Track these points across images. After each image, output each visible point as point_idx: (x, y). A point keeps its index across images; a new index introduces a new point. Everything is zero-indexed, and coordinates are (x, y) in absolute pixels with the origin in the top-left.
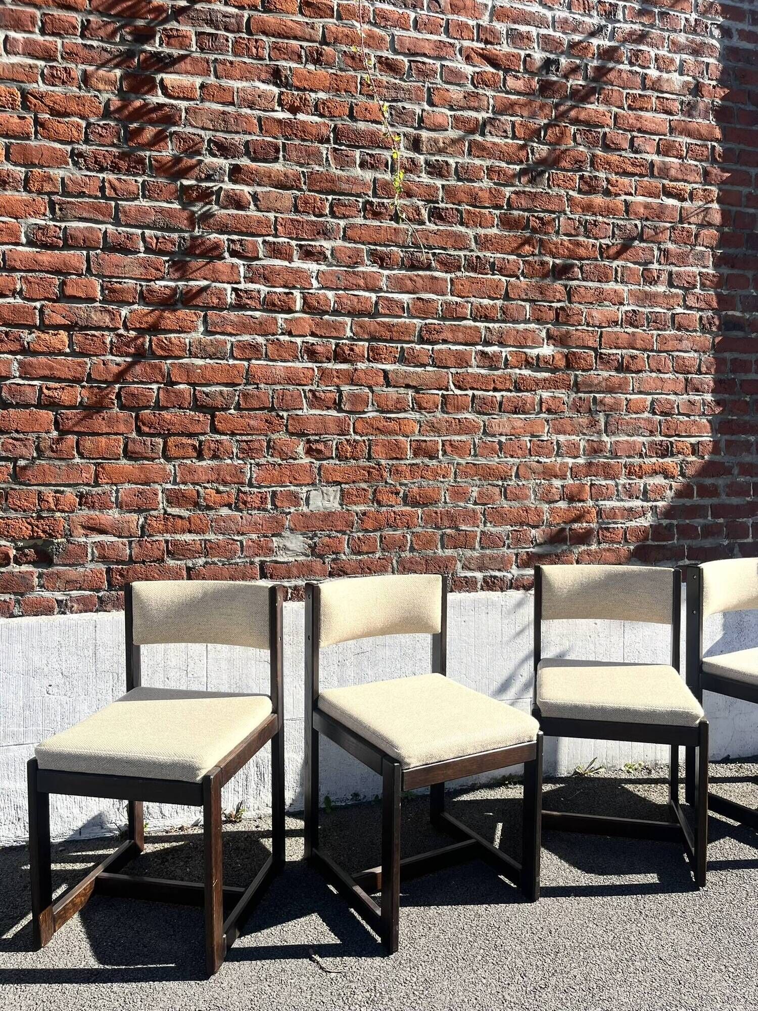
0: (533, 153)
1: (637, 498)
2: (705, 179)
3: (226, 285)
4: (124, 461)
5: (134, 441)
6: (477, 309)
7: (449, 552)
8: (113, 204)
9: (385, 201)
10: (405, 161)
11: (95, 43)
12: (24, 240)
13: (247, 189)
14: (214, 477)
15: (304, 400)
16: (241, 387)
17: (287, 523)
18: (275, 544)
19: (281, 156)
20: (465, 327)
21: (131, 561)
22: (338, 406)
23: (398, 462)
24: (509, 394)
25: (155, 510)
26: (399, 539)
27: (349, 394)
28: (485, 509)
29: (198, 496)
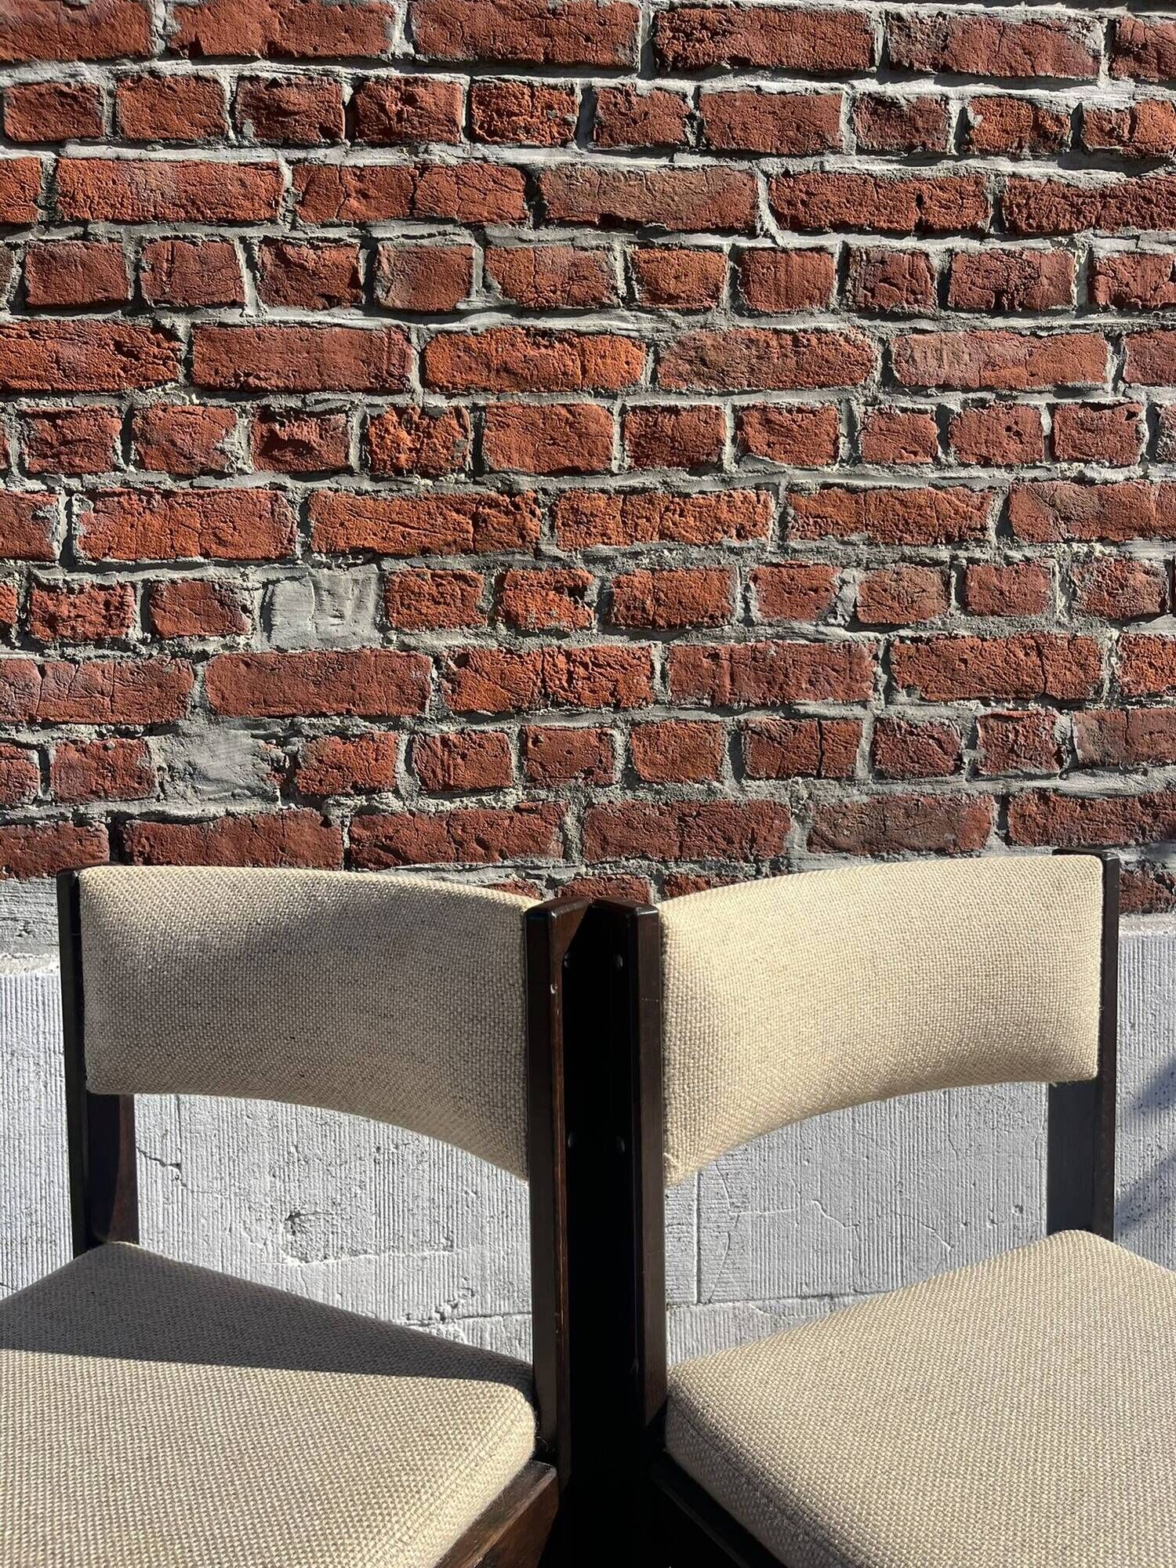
7: (761, 790)
15: (246, 275)
16: (30, 236)
17: (197, 689)
18: (158, 760)
20: (812, 14)
22: (364, 294)
23: (578, 483)
24: (974, 245)
26: (587, 743)
27: (402, 253)
28: (889, 644)
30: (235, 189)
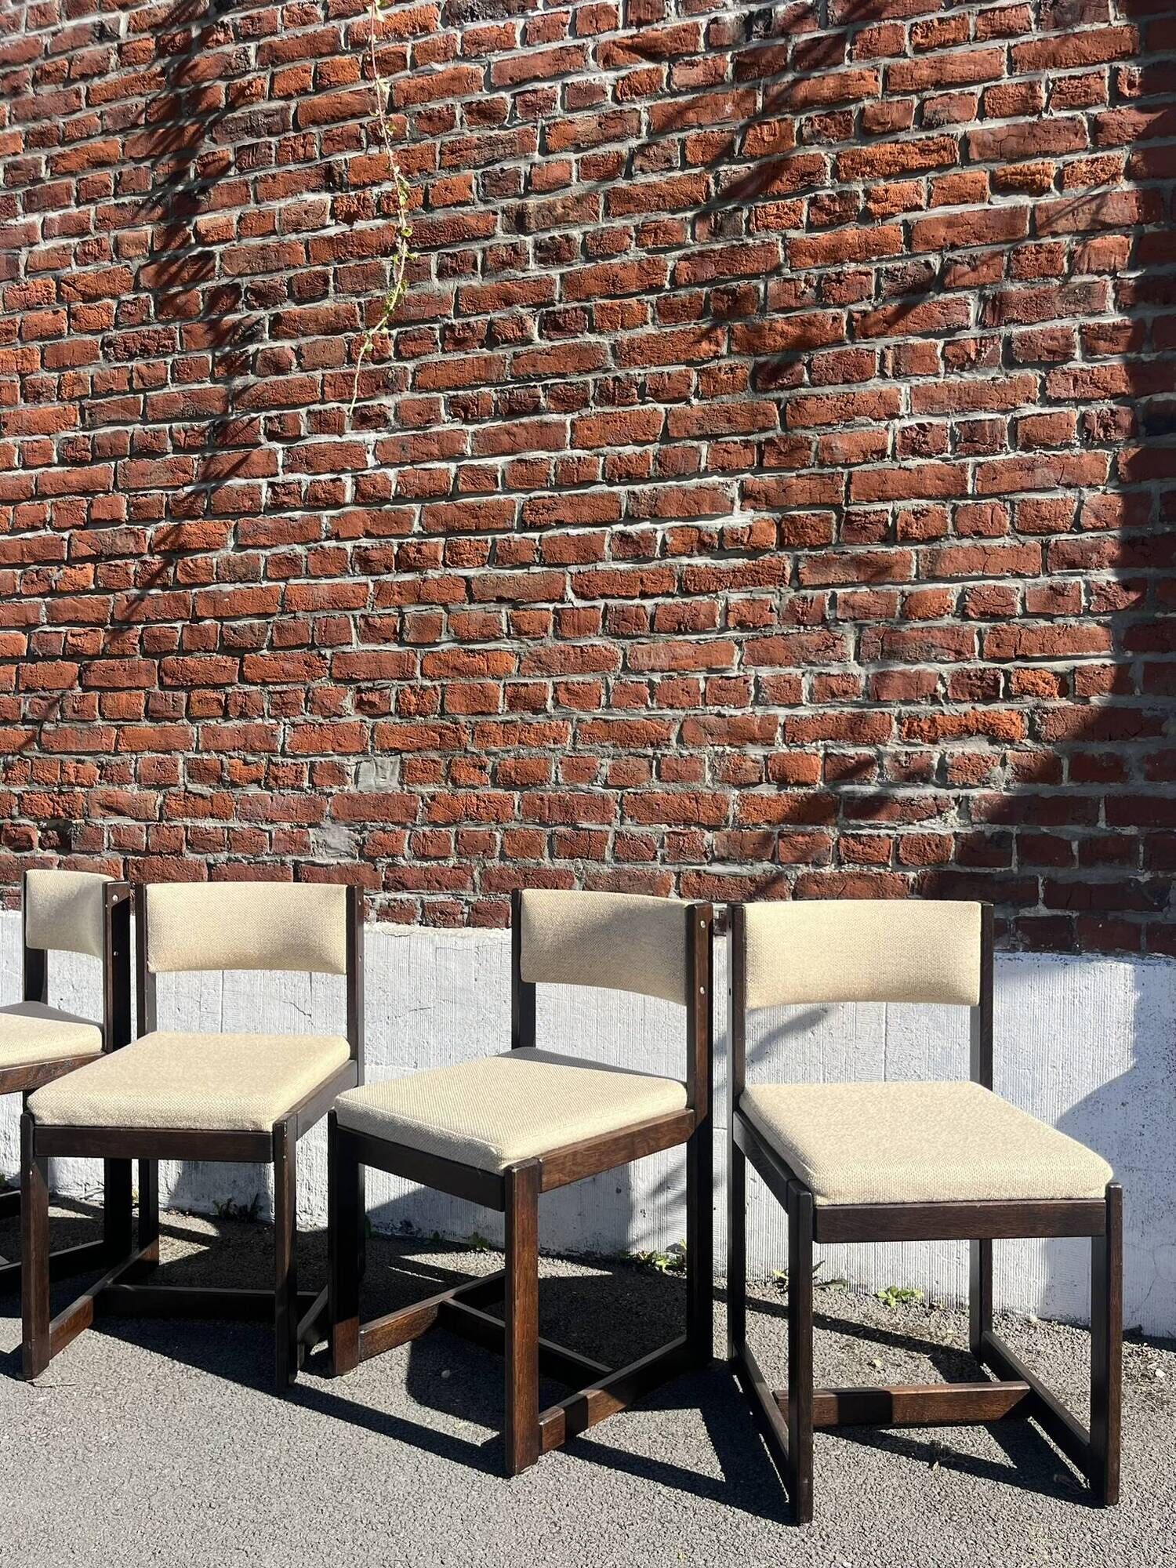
0: (717, 184)
1: (925, 781)
2: (1095, 141)
3: (261, 481)
4: (146, 723)
5: (155, 695)
6: (614, 464)
7: (561, 863)
8: (141, 396)
9: (472, 320)
10: (503, 252)
12: (55, 459)
13: (288, 344)
14: (240, 743)
15: (353, 630)
16: (275, 618)
17: (328, 808)
18: (312, 838)
19: (331, 289)
20: (593, 496)
21: (148, 852)
22: (398, 638)
23: (484, 718)
24: (670, 600)
25: (175, 786)
26: (484, 839)
27: (415, 618)
28: (623, 795)
29: (222, 769)
30: (351, 595)
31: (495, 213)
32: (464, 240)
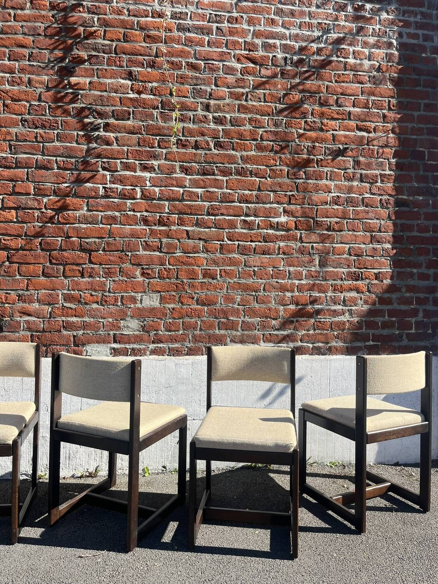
0: (275, 109)
1: (339, 304)
2: (384, 120)
3: (99, 186)
4: (42, 278)
5: (48, 267)
6: (241, 196)
7: (223, 332)
8: (41, 145)
9: (189, 138)
10: (201, 117)
11: (35, 64)
13: (112, 135)
14: (90, 287)
15: (141, 246)
16: (106, 239)
17: (129, 313)
18: (122, 325)
19: (131, 117)
20: (234, 206)
21: (44, 331)
22: (160, 250)
23: (193, 281)
24: (260, 244)
25: (58, 304)
26: (193, 324)
27: (166, 243)
28: (244, 308)
29: (81, 297)
31: (198, 103)
32: (186, 110)
